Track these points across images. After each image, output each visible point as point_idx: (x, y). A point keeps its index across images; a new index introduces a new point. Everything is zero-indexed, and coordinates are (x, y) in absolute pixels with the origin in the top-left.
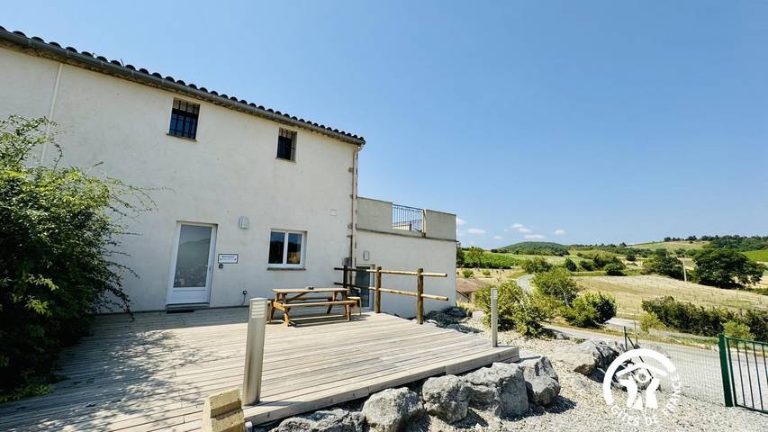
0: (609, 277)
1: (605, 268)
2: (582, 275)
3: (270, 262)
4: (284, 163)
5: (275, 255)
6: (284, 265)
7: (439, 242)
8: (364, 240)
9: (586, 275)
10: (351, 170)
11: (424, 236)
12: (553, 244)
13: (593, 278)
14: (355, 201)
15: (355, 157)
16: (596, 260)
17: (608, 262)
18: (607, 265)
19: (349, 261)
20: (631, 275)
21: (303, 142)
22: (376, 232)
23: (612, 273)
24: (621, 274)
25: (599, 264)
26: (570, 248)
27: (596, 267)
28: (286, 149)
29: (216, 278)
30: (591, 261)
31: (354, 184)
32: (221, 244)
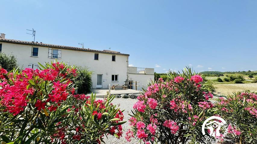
0: (236, 84)
1: (234, 81)
2: (224, 83)
3: (112, 80)
4: (113, 62)
5: (113, 80)
6: (115, 81)
7: (149, 75)
8: (130, 76)
9: (226, 83)
10: (127, 61)
11: (145, 74)
12: (217, 72)
13: (229, 84)
14: (128, 68)
15: (128, 58)
16: (231, 78)
17: (237, 78)
18: (235, 80)
19: (127, 80)
20: (247, 83)
21: (117, 57)
22: (133, 74)
23: (237, 82)
24: (242, 83)
25: (232, 79)
26: (224, 73)
27: (231, 80)
28: (114, 59)
29: (103, 83)
30: (229, 78)
31: (128, 64)
32: (104, 78)
